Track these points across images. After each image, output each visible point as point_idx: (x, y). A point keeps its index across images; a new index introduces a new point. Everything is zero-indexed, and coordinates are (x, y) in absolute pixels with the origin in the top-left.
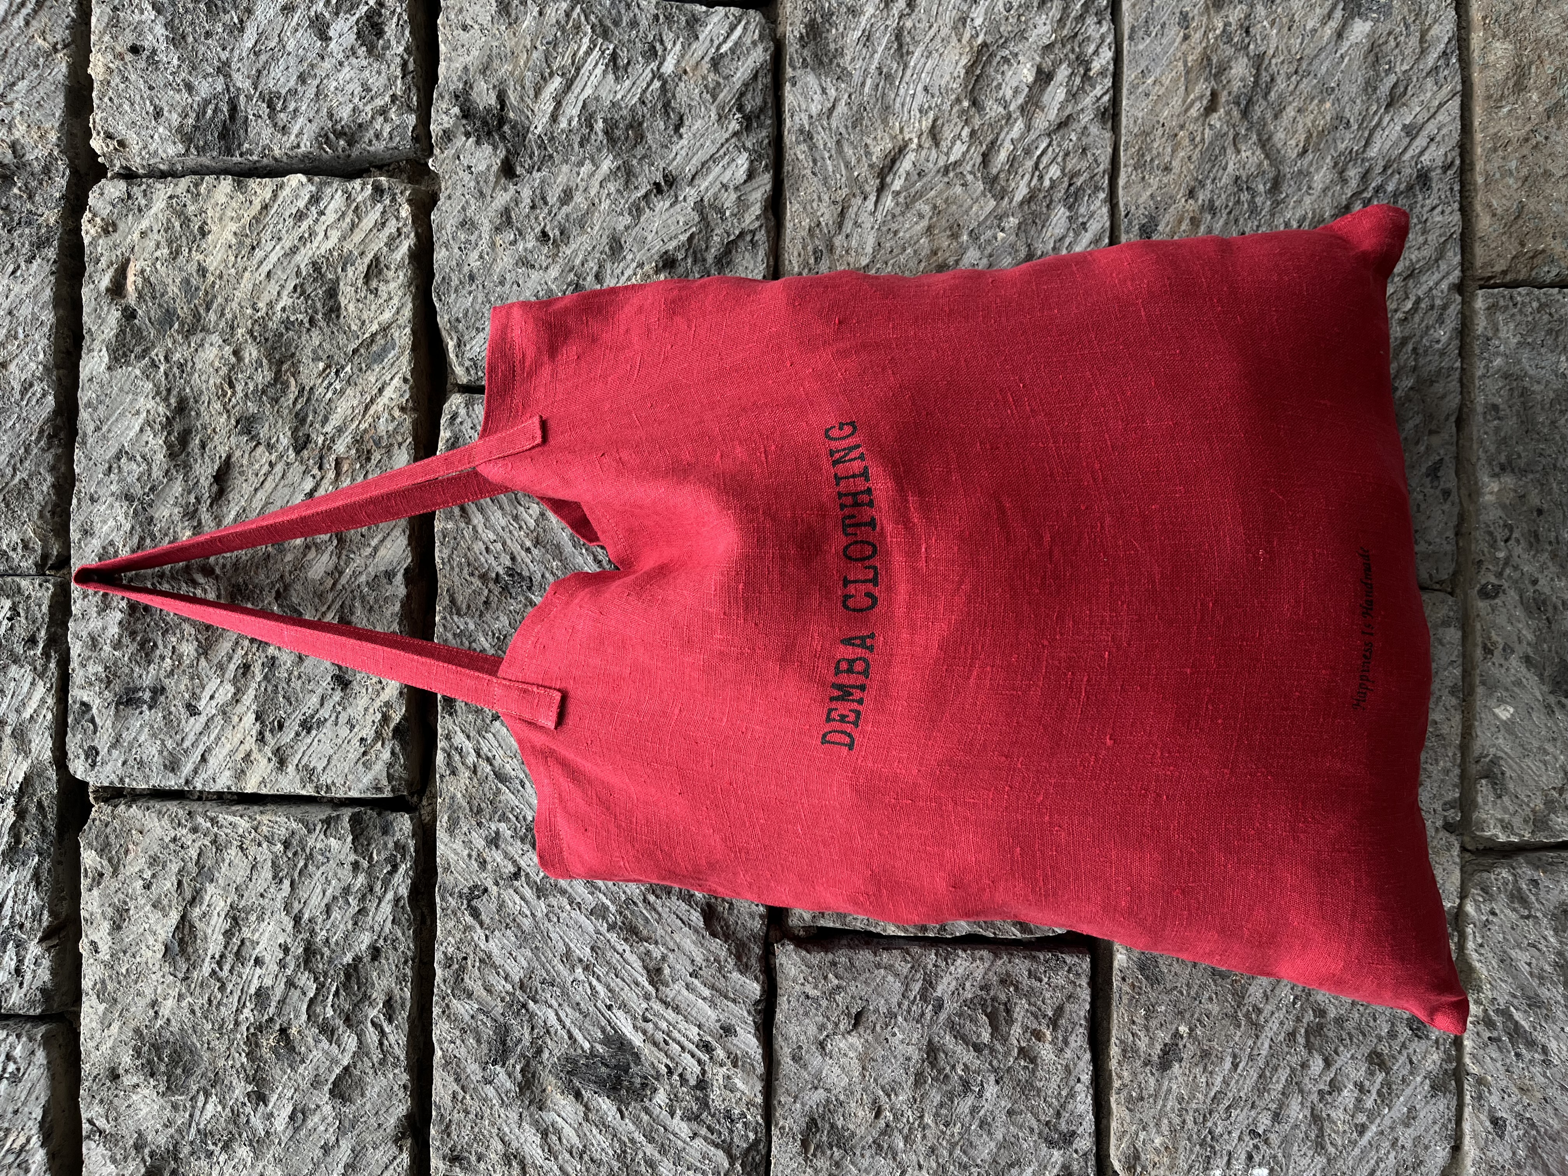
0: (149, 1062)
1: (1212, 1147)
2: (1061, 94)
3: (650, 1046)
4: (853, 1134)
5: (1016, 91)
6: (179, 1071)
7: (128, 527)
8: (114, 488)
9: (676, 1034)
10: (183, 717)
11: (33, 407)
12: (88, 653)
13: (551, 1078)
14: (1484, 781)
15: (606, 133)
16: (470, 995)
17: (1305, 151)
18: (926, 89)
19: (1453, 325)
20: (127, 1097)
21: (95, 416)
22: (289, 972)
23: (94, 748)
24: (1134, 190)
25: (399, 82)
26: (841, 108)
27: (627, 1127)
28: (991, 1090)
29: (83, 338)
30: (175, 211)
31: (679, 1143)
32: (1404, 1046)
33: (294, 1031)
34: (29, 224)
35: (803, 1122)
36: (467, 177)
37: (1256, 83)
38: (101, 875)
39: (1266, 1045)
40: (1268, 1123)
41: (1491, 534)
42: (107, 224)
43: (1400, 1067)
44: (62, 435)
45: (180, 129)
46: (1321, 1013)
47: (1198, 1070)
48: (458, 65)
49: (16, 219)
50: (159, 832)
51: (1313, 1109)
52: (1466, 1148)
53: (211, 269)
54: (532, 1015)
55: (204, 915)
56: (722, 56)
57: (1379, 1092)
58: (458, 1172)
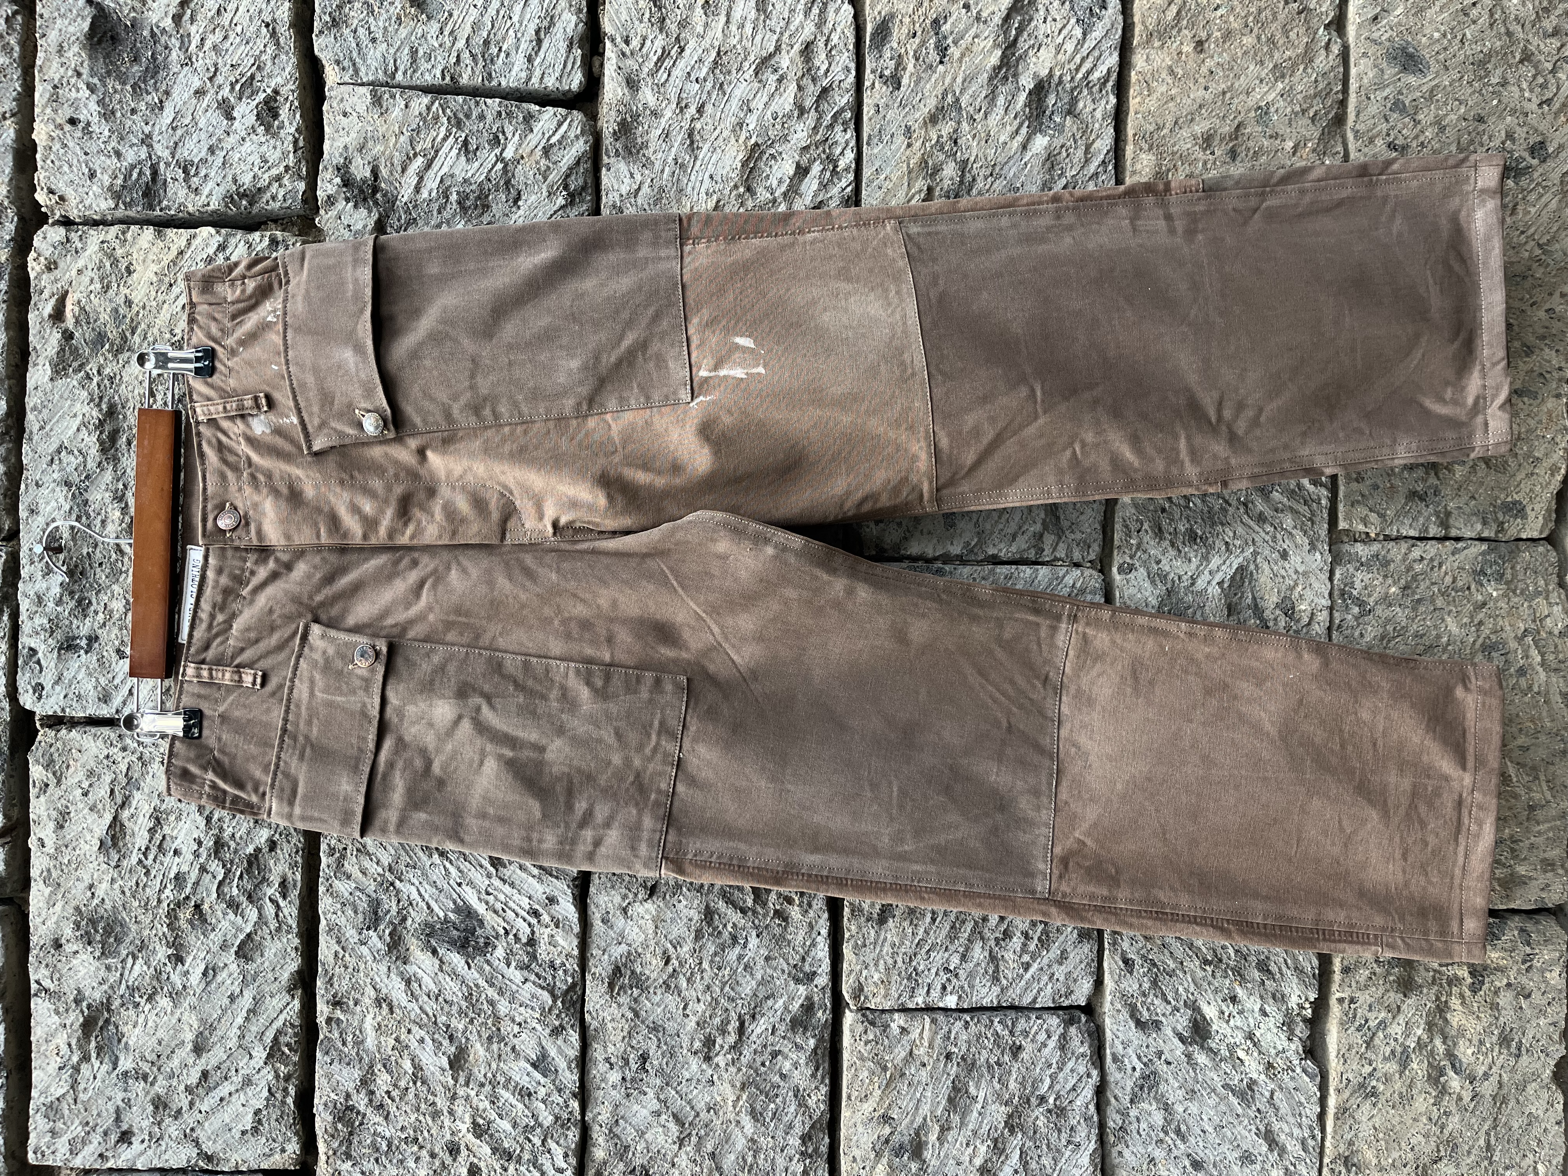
0: (87, 933)
1: (916, 981)
2: (815, 186)
3: (491, 913)
4: (648, 978)
5: (780, 182)
6: (112, 940)
7: (67, 507)
8: (56, 476)
9: (511, 904)
10: (113, 660)
12: (35, 609)
13: (414, 940)
15: (459, 203)
16: (349, 877)
18: (711, 177)
20: (68, 962)
21: (40, 418)
22: (202, 860)
23: (40, 684)
25: (291, 155)
26: (645, 189)
27: (472, 976)
28: (753, 942)
29: (29, 354)
30: (106, 254)
31: (514, 987)
33: (206, 907)
35: (610, 969)
36: (347, 234)
37: (961, 182)
38: (47, 785)
40: (958, 962)
41: (1127, 526)
42: (50, 263)
44: (12, 432)
45: (110, 188)
47: (906, 924)
48: (340, 143)
50: (94, 751)
51: (991, 952)
52: (1106, 982)
53: (136, 301)
54: (398, 892)
55: (132, 816)
56: (552, 146)
57: (1039, 939)
58: (338, 1014)
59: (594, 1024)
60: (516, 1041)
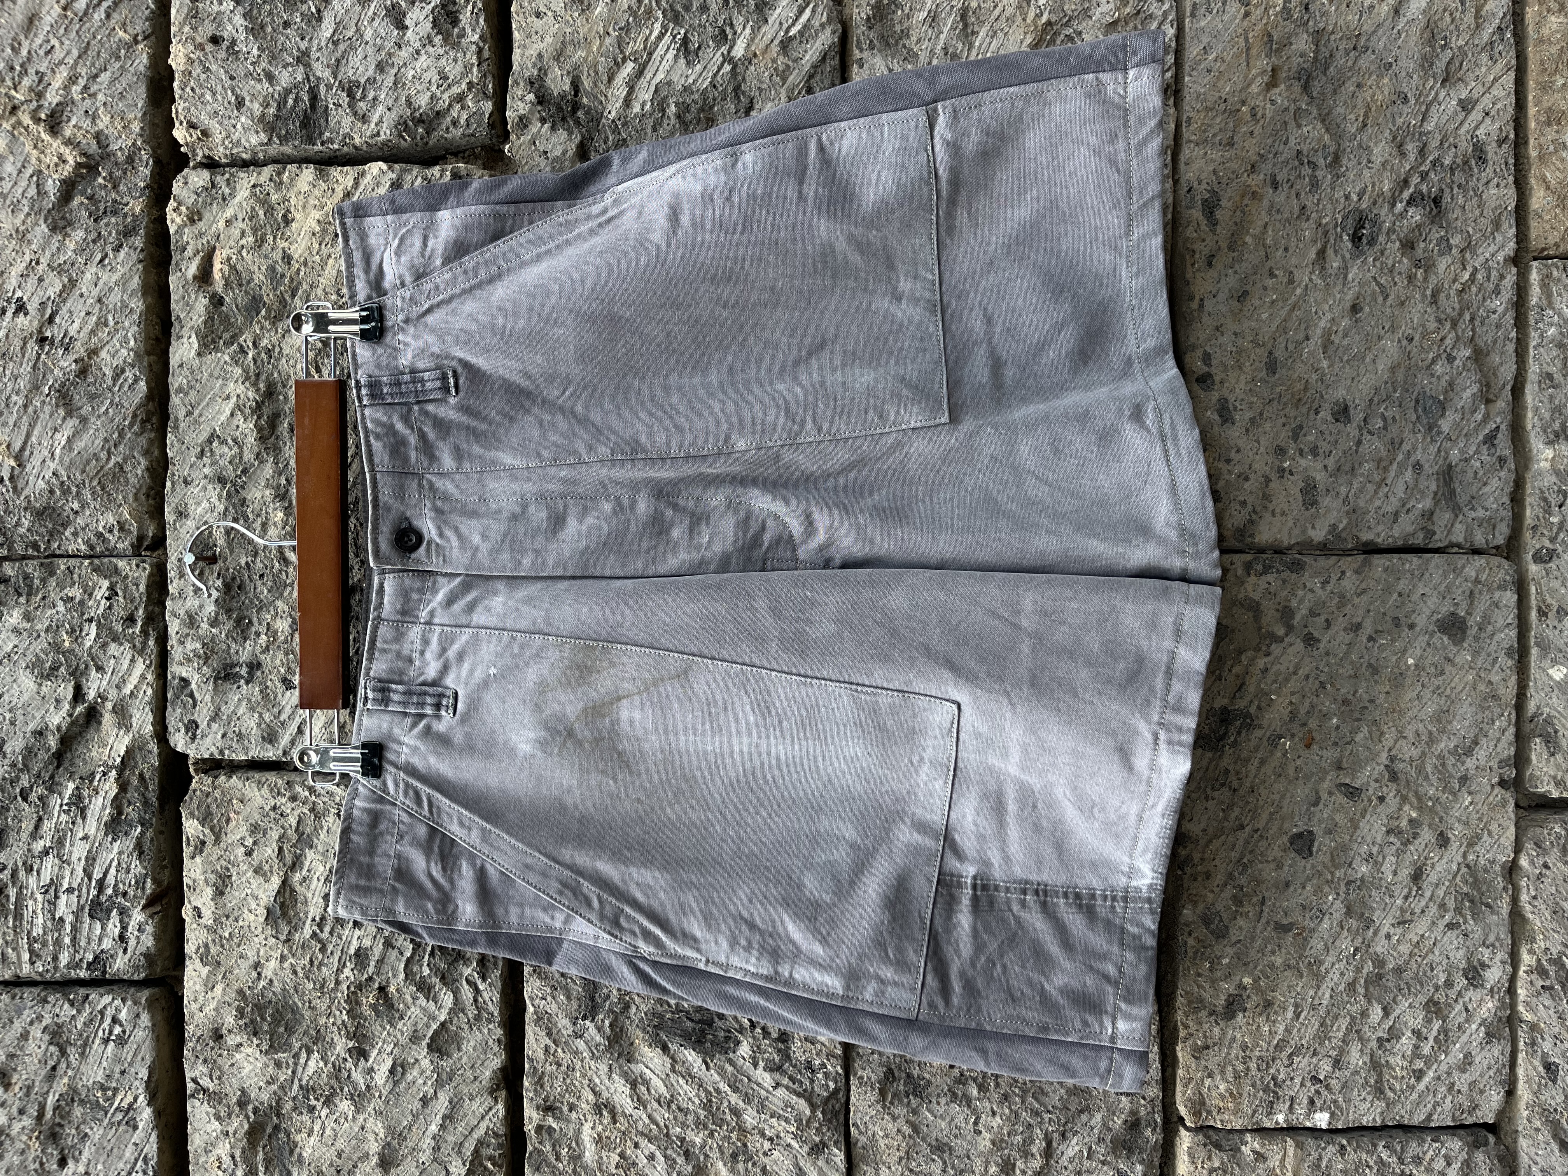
0: (252, 1021)
1: (1275, 1093)
4: (929, 1083)
6: (282, 1029)
7: (221, 508)
8: (207, 471)
10: (279, 691)
11: (125, 393)
12: (186, 630)
13: (639, 1032)
14: (1538, 740)
15: (678, 116)
17: (1365, 125)
19: (1508, 296)
20: (230, 1056)
21: (187, 401)
23: (194, 722)
24: (1195, 166)
25: (475, 69)
27: (712, 1078)
29: (171, 324)
30: (258, 200)
31: (762, 1092)
32: (1460, 994)
33: (392, 989)
34: (115, 213)
35: (881, 1072)
36: (542, 163)
37: (1315, 59)
38: (203, 843)
39: (1327, 996)
40: (1329, 1069)
41: (1545, 500)
42: (192, 213)
43: (1456, 1015)
44: (154, 420)
45: (262, 118)
46: (1379, 963)
47: (1261, 1020)
48: (532, 52)
49: (102, 208)
50: (259, 801)
51: (1372, 1056)
52: (1520, 1092)
53: (296, 256)
55: (305, 879)
56: (791, 39)
57: (1436, 1039)
58: (551, 1121)
59: (863, 1140)
60: (766, 1160)
